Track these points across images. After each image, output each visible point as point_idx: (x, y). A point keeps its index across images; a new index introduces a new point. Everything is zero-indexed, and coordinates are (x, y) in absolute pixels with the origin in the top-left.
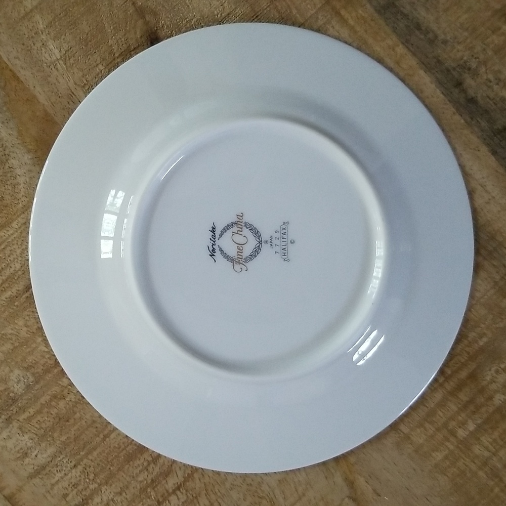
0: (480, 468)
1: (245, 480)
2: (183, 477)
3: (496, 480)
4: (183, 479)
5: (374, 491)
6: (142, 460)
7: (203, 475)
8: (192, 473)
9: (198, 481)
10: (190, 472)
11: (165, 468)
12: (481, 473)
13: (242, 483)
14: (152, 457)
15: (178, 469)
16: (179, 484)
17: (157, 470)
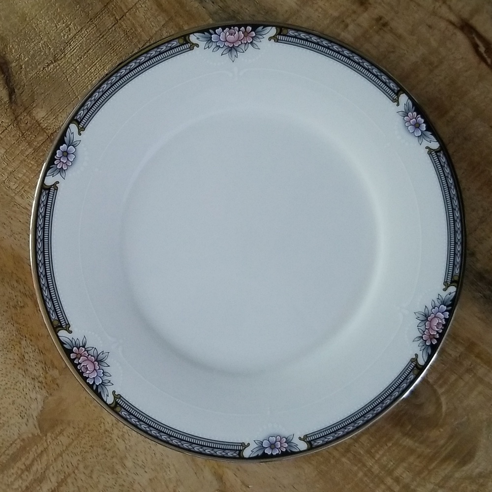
0: (343, 455)
1: (117, 481)
2: (57, 482)
3: (359, 465)
4: (56, 484)
5: (243, 483)
6: (16, 469)
7: (76, 479)
8: (65, 478)
9: (71, 485)
10: (63, 477)
11: (39, 475)
12: (344, 460)
13: (114, 483)
14: (25, 465)
15: (50, 475)
16: (53, 488)
17: (31, 477)
